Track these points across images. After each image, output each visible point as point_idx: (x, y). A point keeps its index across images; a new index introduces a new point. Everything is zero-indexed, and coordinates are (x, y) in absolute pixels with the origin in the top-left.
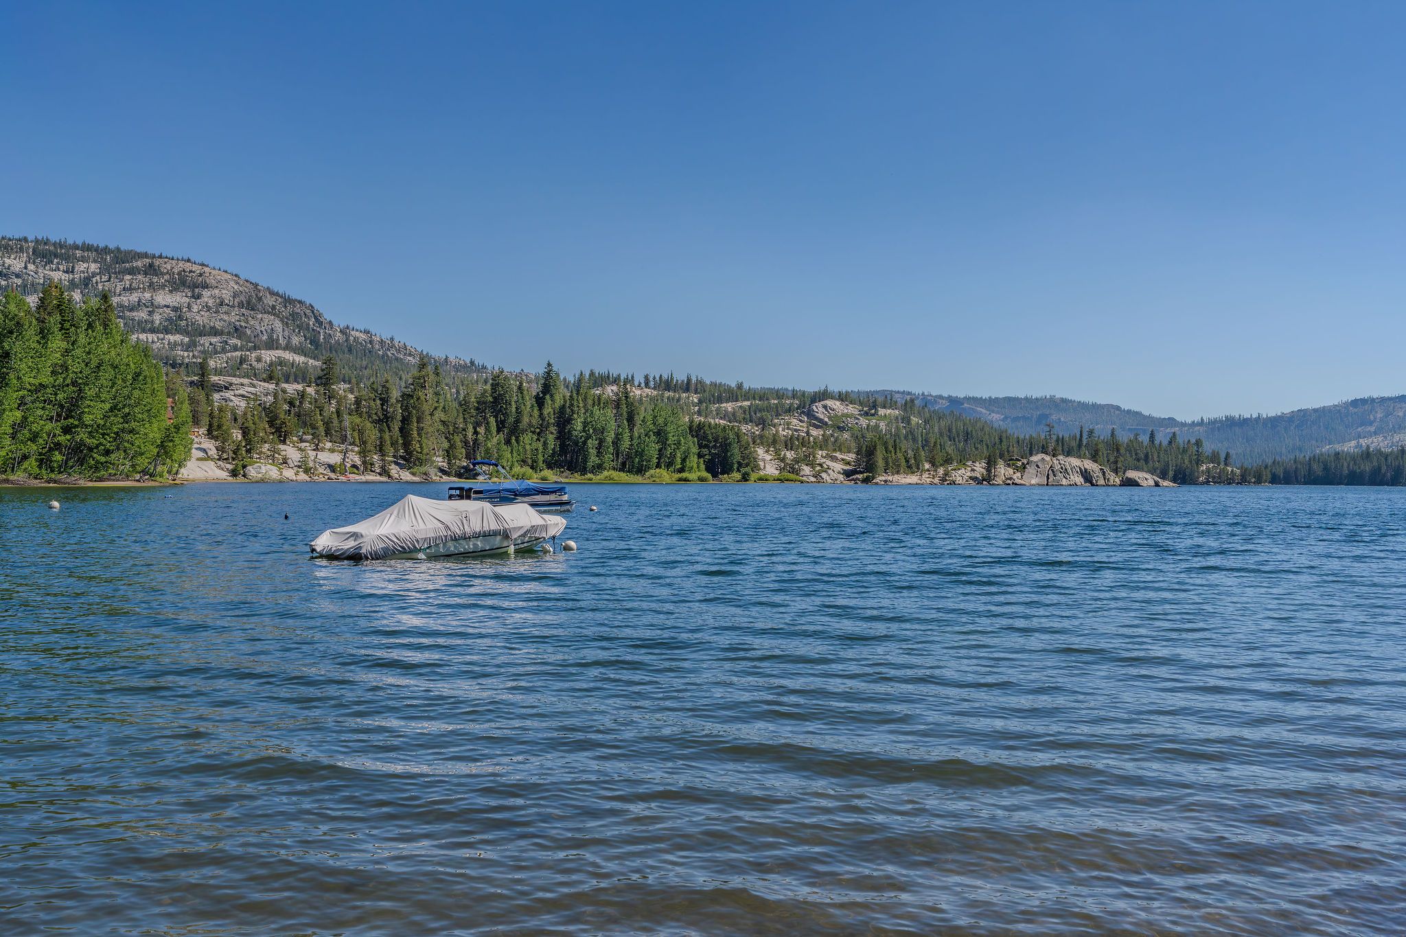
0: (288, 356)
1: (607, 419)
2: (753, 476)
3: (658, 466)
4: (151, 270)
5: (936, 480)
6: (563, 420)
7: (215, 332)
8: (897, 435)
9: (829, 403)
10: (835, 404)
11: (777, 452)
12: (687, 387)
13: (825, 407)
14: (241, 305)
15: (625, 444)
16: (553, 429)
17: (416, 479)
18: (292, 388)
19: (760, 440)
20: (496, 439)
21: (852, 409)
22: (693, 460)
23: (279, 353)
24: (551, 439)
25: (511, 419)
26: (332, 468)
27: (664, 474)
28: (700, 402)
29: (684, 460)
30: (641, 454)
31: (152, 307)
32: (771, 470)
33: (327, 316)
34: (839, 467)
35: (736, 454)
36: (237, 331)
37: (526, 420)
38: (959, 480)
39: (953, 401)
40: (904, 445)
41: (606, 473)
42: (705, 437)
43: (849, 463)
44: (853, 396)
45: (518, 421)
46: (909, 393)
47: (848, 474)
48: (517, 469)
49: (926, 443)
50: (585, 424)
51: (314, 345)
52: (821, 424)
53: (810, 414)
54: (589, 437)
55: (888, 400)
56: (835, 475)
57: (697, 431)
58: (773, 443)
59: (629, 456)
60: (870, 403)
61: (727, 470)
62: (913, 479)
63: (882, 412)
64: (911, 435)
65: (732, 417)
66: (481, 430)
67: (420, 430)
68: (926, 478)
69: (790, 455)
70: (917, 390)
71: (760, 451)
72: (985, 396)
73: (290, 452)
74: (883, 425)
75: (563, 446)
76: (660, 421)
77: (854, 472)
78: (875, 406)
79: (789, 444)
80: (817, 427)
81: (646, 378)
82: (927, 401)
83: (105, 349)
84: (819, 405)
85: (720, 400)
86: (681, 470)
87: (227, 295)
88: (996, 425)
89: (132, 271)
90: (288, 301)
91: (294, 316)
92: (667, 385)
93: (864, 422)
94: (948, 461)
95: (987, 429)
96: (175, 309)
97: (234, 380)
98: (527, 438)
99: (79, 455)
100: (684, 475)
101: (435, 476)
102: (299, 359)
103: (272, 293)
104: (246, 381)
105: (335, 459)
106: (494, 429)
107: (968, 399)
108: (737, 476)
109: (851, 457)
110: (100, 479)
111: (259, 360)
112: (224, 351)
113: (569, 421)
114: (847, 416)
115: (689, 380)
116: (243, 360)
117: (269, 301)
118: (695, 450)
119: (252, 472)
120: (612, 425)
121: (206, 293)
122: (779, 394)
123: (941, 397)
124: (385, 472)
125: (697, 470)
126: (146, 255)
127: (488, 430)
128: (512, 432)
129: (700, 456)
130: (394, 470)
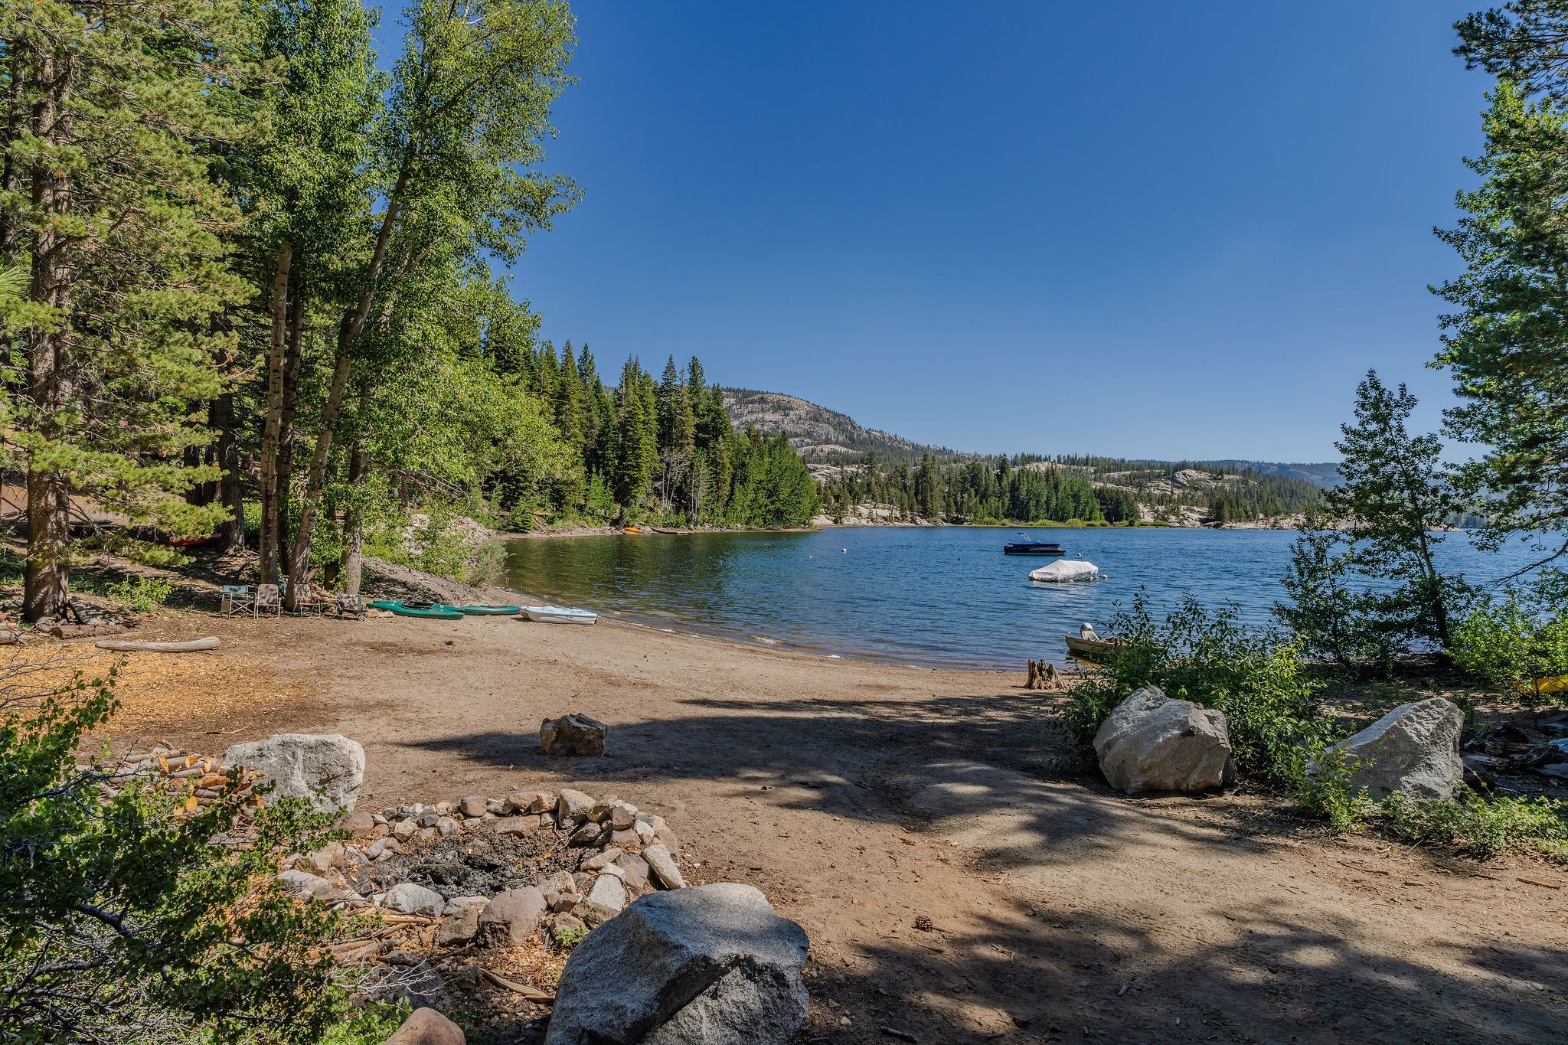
0: (838, 448)
1: (1042, 488)
2: (1137, 523)
3: (1074, 517)
4: (762, 401)
5: (1268, 526)
6: (1014, 488)
7: (797, 435)
8: (1238, 493)
9: (1187, 471)
10: (1193, 473)
11: (1152, 507)
12: (1086, 462)
13: (1184, 474)
14: (811, 419)
15: (1053, 503)
16: (1008, 494)
17: (930, 525)
18: (850, 469)
19: (1139, 498)
20: (975, 500)
21: (1203, 476)
22: (1097, 513)
23: (832, 446)
24: (1007, 500)
25: (982, 489)
26: (885, 519)
27: (1078, 522)
28: (1096, 472)
29: (1091, 513)
30: (1063, 509)
31: (763, 422)
32: (1148, 518)
33: (858, 423)
34: (1196, 516)
35: (1125, 509)
36: (809, 434)
37: (991, 489)
38: (1285, 526)
39: (1282, 467)
40: (1243, 501)
41: (1041, 521)
42: (1104, 498)
43: (1203, 514)
44: (1206, 466)
45: (986, 489)
46: (1247, 462)
47: (1203, 521)
48: (987, 519)
49: (1260, 498)
50: (1028, 491)
51: (852, 442)
52: (1182, 486)
53: (1174, 480)
54: (1030, 499)
55: (1230, 467)
56: (1194, 522)
57: (1099, 494)
58: (1149, 499)
59: (1055, 510)
60: (1218, 470)
61: (1119, 518)
62: (1251, 525)
63: (1226, 477)
64: (1249, 494)
65: (1118, 482)
66: (966, 495)
67: (932, 496)
68: (1260, 525)
69: (1161, 508)
70: (1253, 459)
71: (1141, 506)
72: (1308, 462)
73: (862, 509)
74: (1227, 486)
75: (1014, 504)
76: (1076, 489)
77: (1207, 520)
78: (1221, 473)
79: (1161, 501)
80: (1178, 488)
81: (1059, 457)
82: (1261, 466)
83: (786, 462)
84: (1180, 473)
85: (1109, 471)
86: (1089, 519)
87: (803, 413)
88: (1316, 485)
89: (752, 402)
90: (836, 415)
91: (840, 424)
92: (1073, 461)
93: (1213, 484)
94: (1277, 513)
95: (1308, 488)
96: (775, 423)
97: (818, 466)
98: (992, 500)
99: (779, 515)
100: (1091, 522)
101: (940, 522)
102: (844, 449)
103: (827, 411)
104: (824, 466)
105: (886, 513)
106: (973, 495)
107: (1294, 466)
108: (1126, 522)
109: (1205, 510)
110: (787, 528)
111: (822, 451)
112: (802, 446)
113: (1018, 489)
114: (1200, 480)
115: (1087, 458)
116: (813, 451)
117: (826, 415)
118: (1098, 506)
119: (845, 521)
120: (1045, 492)
121: (791, 412)
122: (1150, 465)
123: (1272, 464)
124: (913, 521)
125: (1099, 520)
126: (759, 393)
127: (969, 496)
128: (984, 497)
129: (1101, 510)
130: (918, 520)
